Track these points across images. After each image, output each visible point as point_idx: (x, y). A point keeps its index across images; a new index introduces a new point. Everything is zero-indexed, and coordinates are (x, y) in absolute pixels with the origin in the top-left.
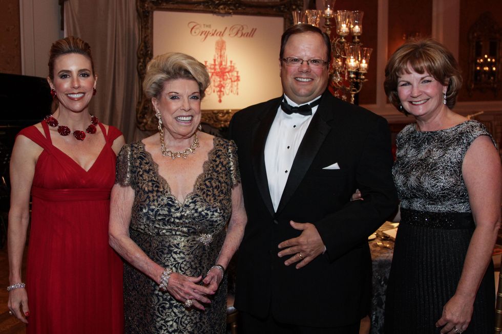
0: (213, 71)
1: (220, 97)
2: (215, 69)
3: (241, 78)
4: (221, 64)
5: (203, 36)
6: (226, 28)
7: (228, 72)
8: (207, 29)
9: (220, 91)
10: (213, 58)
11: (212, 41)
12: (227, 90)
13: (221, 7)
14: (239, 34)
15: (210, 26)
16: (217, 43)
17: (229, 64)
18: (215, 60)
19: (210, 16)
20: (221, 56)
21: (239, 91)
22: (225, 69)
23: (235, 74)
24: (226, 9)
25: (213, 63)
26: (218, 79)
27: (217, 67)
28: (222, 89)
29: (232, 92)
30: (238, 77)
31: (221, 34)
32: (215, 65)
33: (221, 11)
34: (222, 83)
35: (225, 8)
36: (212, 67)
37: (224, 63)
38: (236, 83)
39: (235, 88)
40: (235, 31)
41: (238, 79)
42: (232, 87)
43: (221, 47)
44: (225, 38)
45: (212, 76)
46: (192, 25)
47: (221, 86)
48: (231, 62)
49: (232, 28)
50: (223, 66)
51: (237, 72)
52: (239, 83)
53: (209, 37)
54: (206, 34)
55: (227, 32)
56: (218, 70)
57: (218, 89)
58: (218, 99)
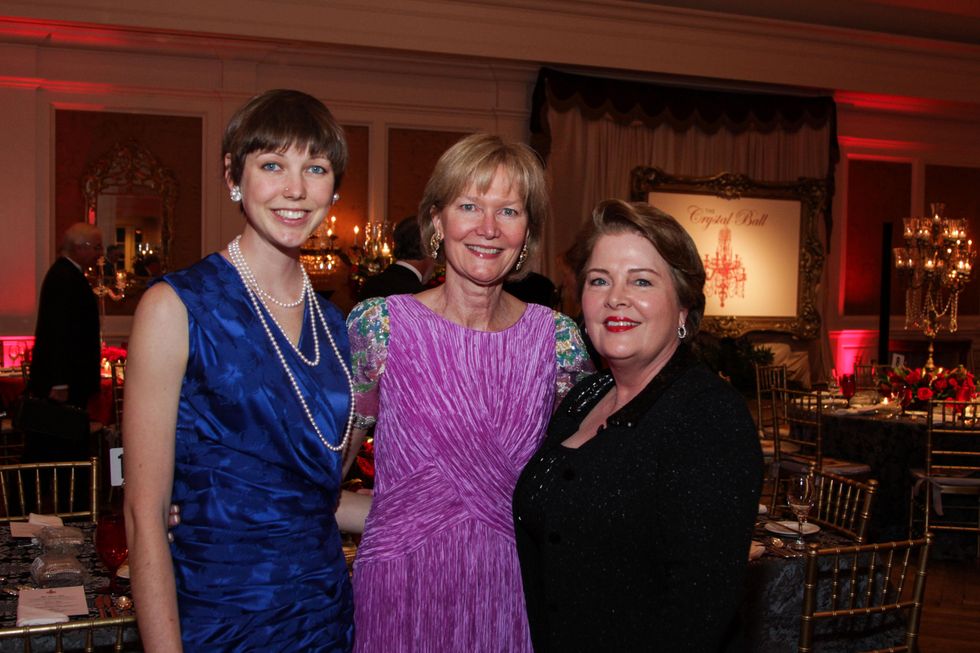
0: (715, 267)
1: (722, 299)
2: (717, 264)
3: (748, 277)
4: (724, 259)
5: (705, 223)
6: (732, 214)
7: (733, 269)
8: (709, 215)
9: (723, 292)
10: (715, 251)
11: (716, 229)
12: (730, 291)
13: (728, 187)
14: (748, 222)
15: (712, 211)
16: (721, 232)
17: (734, 259)
18: (717, 254)
19: (713, 199)
20: (725, 249)
21: (746, 293)
22: (730, 264)
23: (741, 271)
24: (734, 191)
25: (715, 256)
26: (720, 277)
27: (720, 262)
28: (725, 290)
29: (736, 293)
30: (744, 275)
31: (726, 221)
32: (717, 260)
33: (728, 193)
34: (725, 282)
35: (732, 189)
36: (714, 262)
37: (728, 258)
38: (741, 283)
39: (741, 289)
40: (743, 217)
41: (744, 277)
42: (736, 287)
43: (725, 237)
44: (731, 226)
45: (713, 275)
46: (693, 209)
47: (724, 286)
48: (737, 256)
49: (739, 214)
50: (727, 261)
51: (744, 270)
52: (746, 282)
53: (711, 225)
54: (709, 221)
55: (733, 219)
56: (721, 266)
57: (720, 290)
58: (720, 302)
